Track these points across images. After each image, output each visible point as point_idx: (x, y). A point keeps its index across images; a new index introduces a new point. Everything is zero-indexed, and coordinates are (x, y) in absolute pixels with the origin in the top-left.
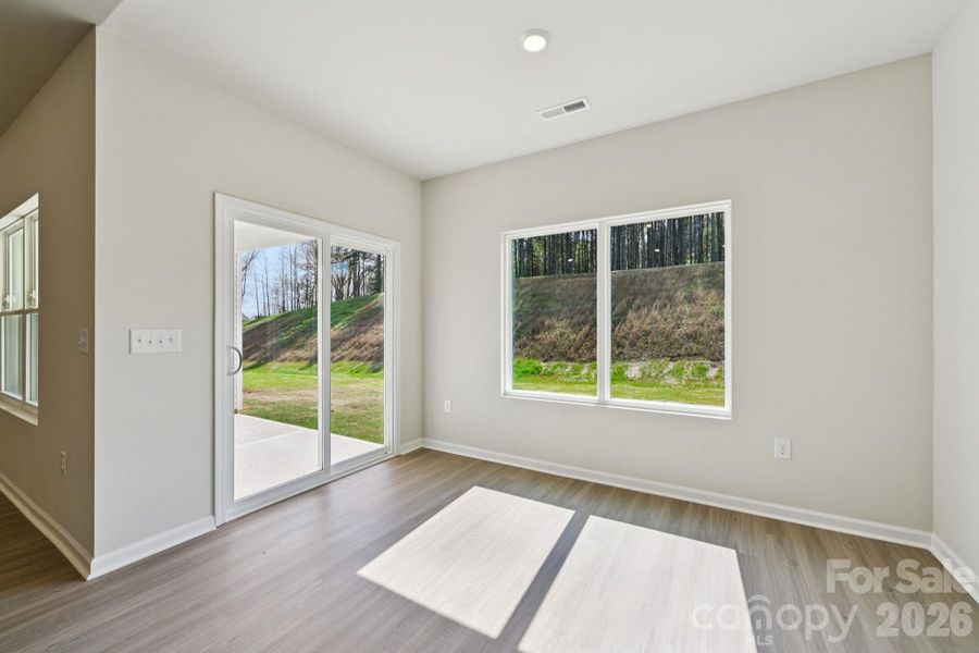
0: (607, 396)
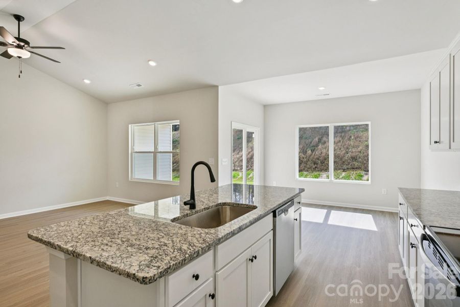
0: (333, 179)
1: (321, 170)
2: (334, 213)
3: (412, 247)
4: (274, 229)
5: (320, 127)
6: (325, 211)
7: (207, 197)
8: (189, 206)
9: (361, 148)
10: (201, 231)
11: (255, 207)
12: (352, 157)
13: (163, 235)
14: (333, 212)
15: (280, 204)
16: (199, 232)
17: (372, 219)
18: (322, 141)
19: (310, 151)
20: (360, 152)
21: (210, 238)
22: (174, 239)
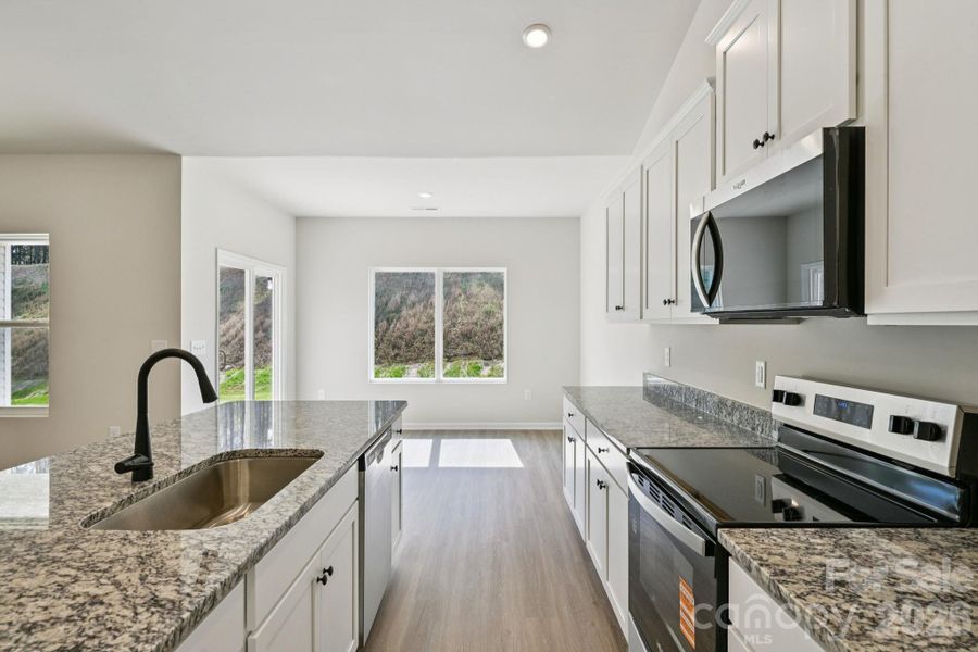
1: (407, 361)
2: (447, 444)
3: (601, 487)
4: (361, 498)
5: (405, 274)
6: (428, 443)
7: (173, 444)
8: (130, 474)
9: (476, 316)
10: (199, 537)
11: (318, 455)
12: (462, 334)
13: (73, 572)
14: (445, 443)
15: (371, 440)
16: (193, 542)
17: (512, 447)
18: (409, 302)
19: (385, 322)
20: (476, 324)
21: (234, 551)
22: (121, 577)
